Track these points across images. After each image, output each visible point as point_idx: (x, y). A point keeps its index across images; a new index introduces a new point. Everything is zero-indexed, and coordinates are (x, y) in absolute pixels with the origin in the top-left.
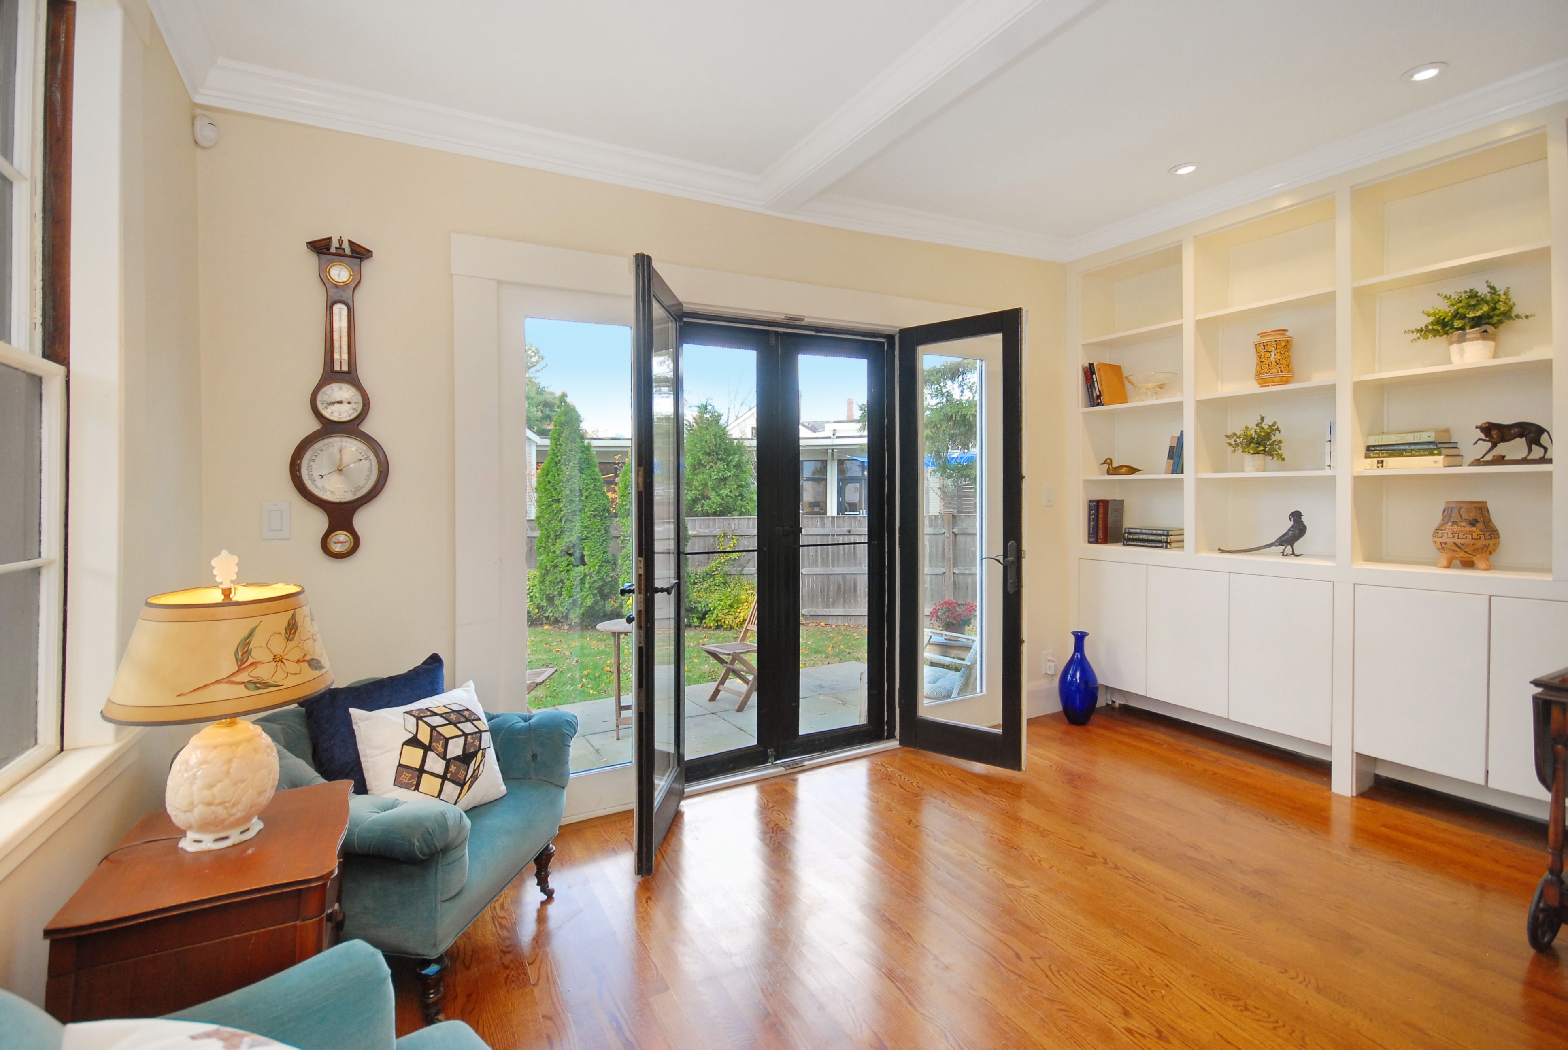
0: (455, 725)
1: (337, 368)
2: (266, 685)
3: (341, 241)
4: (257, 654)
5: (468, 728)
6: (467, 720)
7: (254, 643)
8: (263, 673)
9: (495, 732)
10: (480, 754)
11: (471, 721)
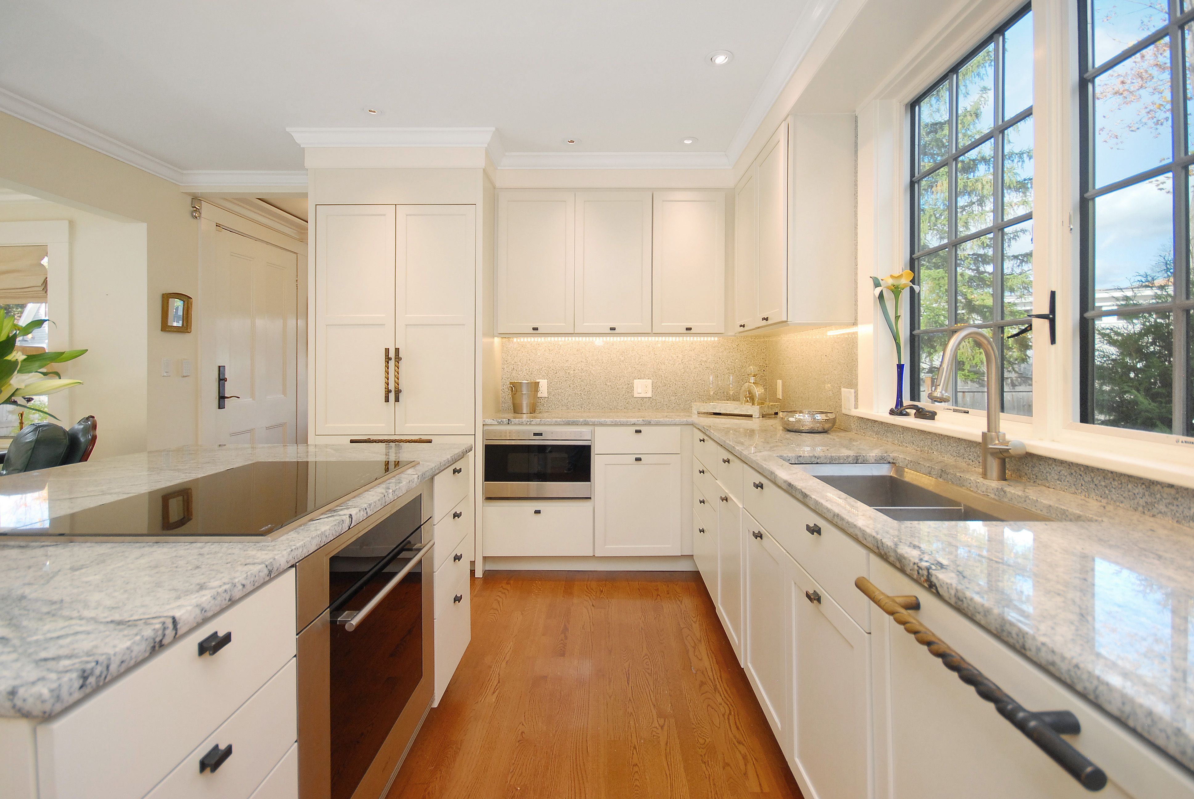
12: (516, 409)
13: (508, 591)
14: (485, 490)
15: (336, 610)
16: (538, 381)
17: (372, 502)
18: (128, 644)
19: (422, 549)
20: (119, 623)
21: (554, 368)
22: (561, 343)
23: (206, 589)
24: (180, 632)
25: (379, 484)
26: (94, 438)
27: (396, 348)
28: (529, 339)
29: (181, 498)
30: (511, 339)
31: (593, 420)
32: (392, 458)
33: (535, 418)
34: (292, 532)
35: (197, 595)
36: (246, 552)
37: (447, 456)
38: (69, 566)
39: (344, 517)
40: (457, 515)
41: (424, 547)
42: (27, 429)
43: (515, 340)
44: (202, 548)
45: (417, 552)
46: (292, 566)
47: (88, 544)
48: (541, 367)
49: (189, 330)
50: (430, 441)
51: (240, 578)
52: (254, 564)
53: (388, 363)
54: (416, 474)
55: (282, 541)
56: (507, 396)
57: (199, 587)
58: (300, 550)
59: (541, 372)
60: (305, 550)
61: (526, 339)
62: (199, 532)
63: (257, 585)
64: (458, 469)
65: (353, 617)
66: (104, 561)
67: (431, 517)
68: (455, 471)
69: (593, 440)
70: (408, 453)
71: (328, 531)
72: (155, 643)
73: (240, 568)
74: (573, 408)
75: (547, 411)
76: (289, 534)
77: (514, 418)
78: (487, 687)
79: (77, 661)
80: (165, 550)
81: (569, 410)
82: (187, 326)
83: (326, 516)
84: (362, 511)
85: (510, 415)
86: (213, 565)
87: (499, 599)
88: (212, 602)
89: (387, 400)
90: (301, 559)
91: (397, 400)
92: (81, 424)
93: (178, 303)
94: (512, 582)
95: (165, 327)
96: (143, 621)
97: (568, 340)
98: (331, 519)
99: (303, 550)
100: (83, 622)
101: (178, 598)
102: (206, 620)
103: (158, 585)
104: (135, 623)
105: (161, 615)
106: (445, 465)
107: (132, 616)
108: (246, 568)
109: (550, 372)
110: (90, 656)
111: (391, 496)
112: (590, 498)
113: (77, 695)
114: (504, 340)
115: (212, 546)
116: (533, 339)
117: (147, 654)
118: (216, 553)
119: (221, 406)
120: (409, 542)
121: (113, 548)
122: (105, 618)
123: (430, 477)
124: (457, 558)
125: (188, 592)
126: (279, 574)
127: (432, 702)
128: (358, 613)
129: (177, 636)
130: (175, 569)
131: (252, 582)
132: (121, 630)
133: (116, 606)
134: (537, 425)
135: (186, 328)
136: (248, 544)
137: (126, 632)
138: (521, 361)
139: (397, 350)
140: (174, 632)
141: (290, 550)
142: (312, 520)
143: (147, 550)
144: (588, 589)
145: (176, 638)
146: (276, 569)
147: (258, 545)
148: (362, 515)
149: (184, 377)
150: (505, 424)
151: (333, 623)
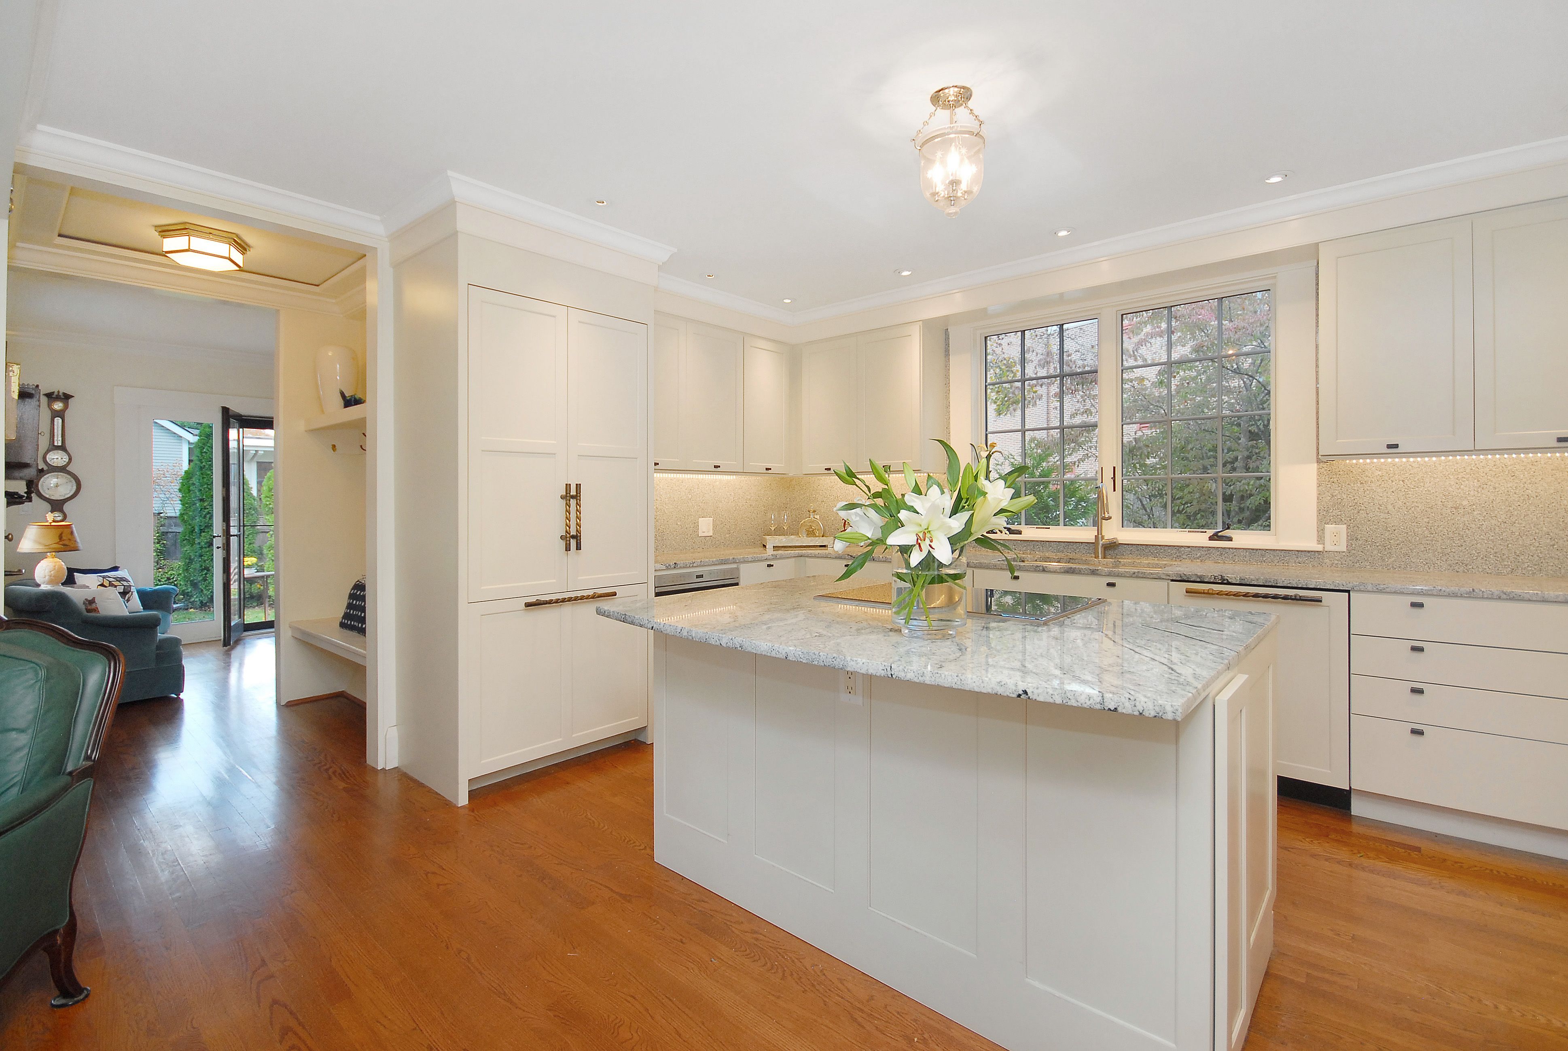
0: (119, 581)
1: (56, 444)
2: (67, 545)
3: (59, 392)
4: (64, 538)
5: (125, 583)
6: (124, 581)
7: (63, 535)
8: (66, 542)
9: (138, 592)
10: (131, 593)
11: (127, 581)
27: (576, 484)
50: (615, 595)
53: (570, 502)
89: (568, 548)
91: (579, 547)
139: (579, 485)
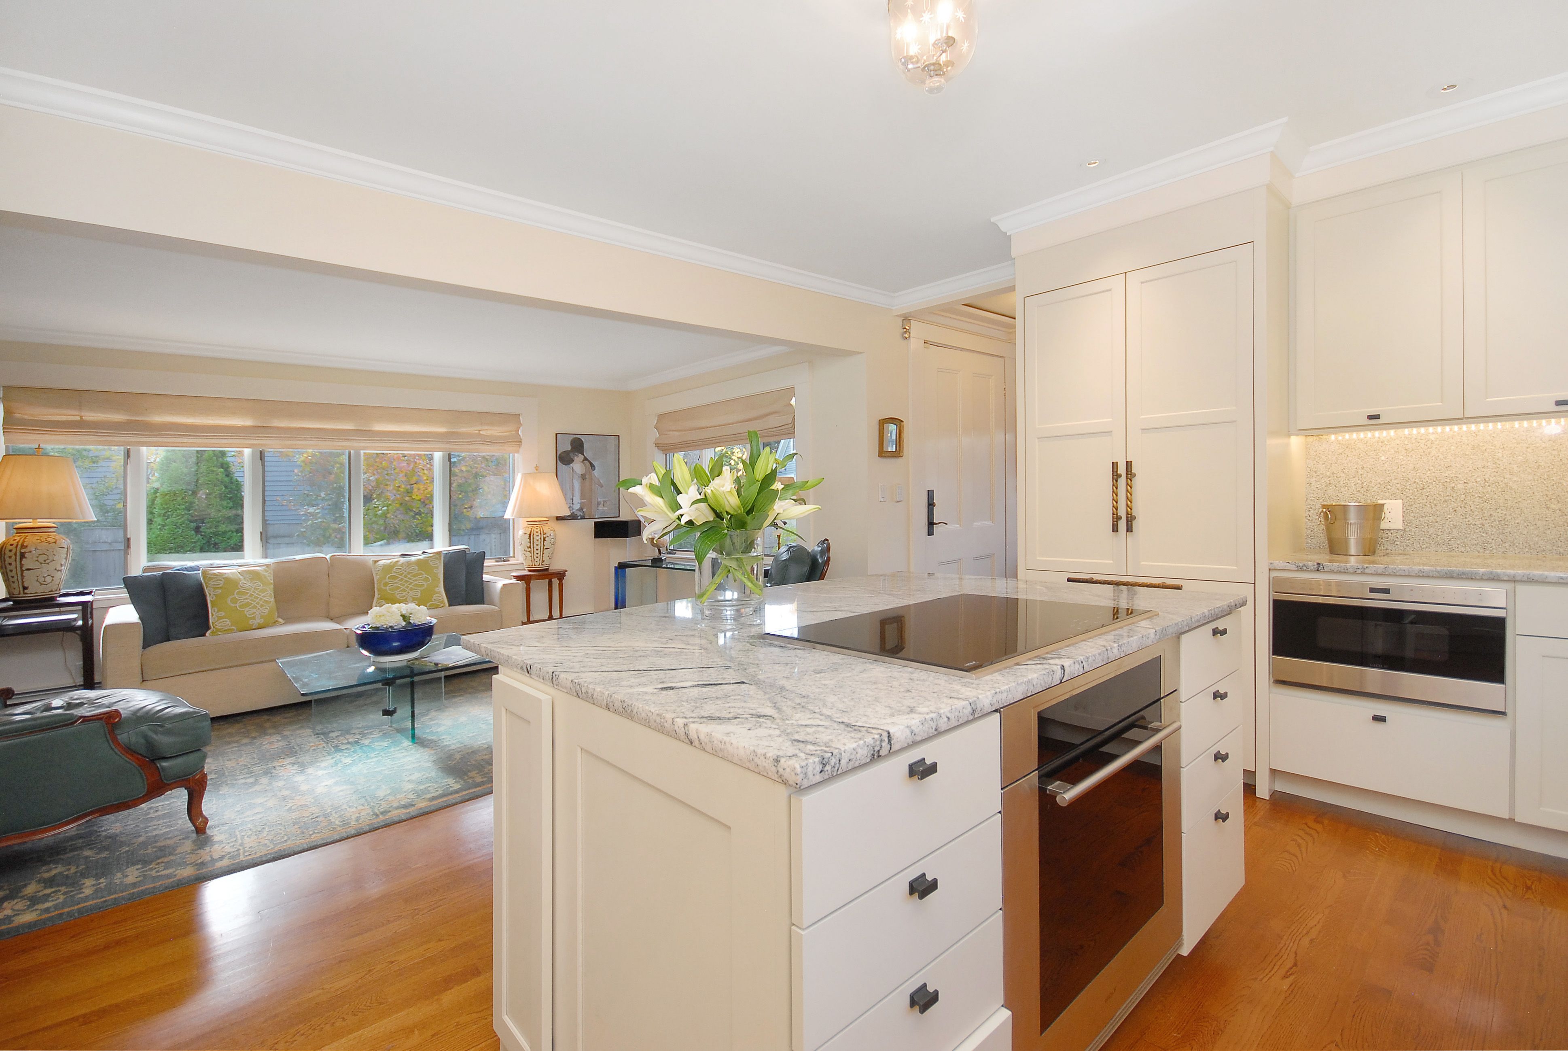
12: (1336, 547)
13: (1318, 833)
14: (1274, 669)
15: (1046, 777)
16: (1380, 502)
17: (1090, 655)
18: (854, 745)
19: (1160, 730)
20: (848, 725)
21: (1417, 481)
22: (1432, 437)
23: (915, 713)
24: (894, 748)
25: (1101, 635)
26: (829, 559)
27: (1127, 462)
28: (1362, 435)
29: (895, 625)
30: (1325, 437)
31: (1511, 572)
32: (1123, 604)
33: (1374, 562)
34: (997, 674)
35: (908, 716)
36: (951, 686)
37: (1202, 609)
38: (813, 669)
39: (1055, 668)
40: (1219, 695)
41: (1164, 728)
42: (783, 549)
43: (1333, 437)
44: (912, 673)
45: (1154, 733)
46: (996, 711)
47: (826, 653)
48: (1388, 479)
49: (901, 455)
50: (1179, 588)
51: (945, 710)
52: (958, 699)
53: (1117, 481)
54: (1152, 628)
55: (986, 681)
56: (1319, 529)
57: (909, 709)
58: (1005, 695)
59: (1389, 487)
60: (1010, 696)
61: (1354, 435)
62: (912, 658)
63: (961, 721)
64: (1221, 628)
65: (1065, 790)
66: (836, 670)
67: (1176, 690)
68: (1215, 632)
69: (1510, 608)
70: (1144, 599)
71: (1036, 680)
72: (874, 751)
73: (945, 700)
74: (1463, 549)
75: (1400, 552)
76: (994, 675)
77: (1331, 561)
78: (1272, 964)
79: (818, 748)
80: (882, 669)
81: (1453, 553)
82: (900, 450)
83: (1034, 662)
84: (1077, 664)
85: (1323, 558)
86: (922, 691)
87: (1300, 840)
88: (921, 727)
89: (1115, 529)
90: (1005, 704)
91: (1129, 529)
92: (819, 546)
93: (892, 427)
94: (1326, 822)
95: (882, 453)
96: (865, 729)
97: (1451, 430)
98: (1039, 666)
99: (1007, 695)
100: (822, 717)
101: (892, 715)
102: (914, 744)
103: (877, 699)
104: (859, 728)
105: (879, 727)
106: (1198, 621)
107: (857, 722)
108: (950, 701)
109: (1408, 487)
110: (827, 747)
111: (1115, 651)
112: (1503, 713)
113: (818, 778)
114: (1311, 439)
115: (921, 674)
116: (1369, 434)
117: (868, 760)
118: (924, 680)
119: (930, 533)
120: (1143, 718)
121: (843, 659)
122: (838, 718)
123: (1174, 635)
124: (1220, 757)
125: (900, 712)
126: (983, 715)
127: (1180, 945)
128: (1072, 788)
129: (891, 751)
130: (890, 689)
131: (956, 717)
132: (849, 732)
133: (846, 710)
134: (1377, 574)
135: (897, 454)
136: (953, 677)
137: (852, 735)
138: (1346, 471)
139: (1129, 463)
140: (889, 746)
141: (994, 692)
142: (1018, 664)
143: (868, 666)
144: (1495, 875)
145: (890, 753)
146: (980, 709)
147: (963, 680)
148: (1077, 669)
149: (898, 502)
150: (1312, 571)
151: (1042, 791)
